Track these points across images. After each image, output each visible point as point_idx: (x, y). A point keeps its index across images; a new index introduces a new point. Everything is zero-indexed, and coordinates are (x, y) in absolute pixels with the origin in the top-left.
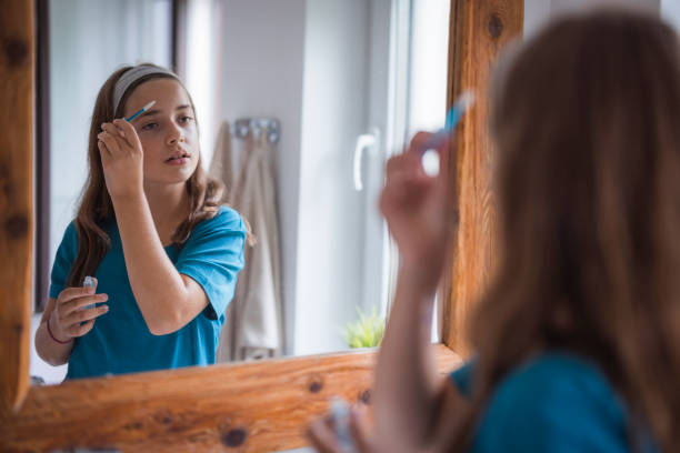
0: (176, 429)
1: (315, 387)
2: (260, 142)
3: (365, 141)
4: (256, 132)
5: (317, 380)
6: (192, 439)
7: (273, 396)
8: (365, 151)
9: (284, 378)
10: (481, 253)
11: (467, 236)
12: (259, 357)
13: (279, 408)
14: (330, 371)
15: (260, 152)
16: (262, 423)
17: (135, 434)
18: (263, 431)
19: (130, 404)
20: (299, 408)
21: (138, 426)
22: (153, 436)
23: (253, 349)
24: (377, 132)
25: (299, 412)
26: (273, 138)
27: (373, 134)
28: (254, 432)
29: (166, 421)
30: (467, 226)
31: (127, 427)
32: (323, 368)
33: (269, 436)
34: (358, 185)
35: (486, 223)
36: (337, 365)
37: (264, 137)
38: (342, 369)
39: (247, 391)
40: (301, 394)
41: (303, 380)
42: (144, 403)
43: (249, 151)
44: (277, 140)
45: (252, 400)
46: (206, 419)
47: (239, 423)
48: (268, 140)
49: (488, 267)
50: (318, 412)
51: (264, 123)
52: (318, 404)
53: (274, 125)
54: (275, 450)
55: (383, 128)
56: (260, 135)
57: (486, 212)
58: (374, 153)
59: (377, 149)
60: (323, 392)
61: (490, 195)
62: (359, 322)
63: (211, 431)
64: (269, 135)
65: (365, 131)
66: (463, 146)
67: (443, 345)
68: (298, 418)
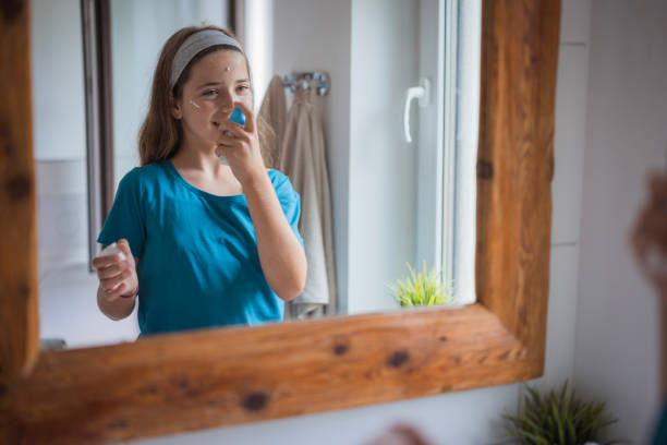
0: (194, 394)
1: (340, 349)
2: (309, 94)
3: (414, 92)
4: (305, 85)
5: (342, 342)
6: (211, 403)
7: (298, 359)
8: (415, 101)
9: (306, 341)
10: (519, 207)
11: (502, 190)
12: (310, 313)
13: (301, 371)
14: (359, 332)
15: (311, 105)
16: (284, 387)
17: (150, 398)
18: (285, 395)
19: (143, 369)
20: (324, 370)
21: (153, 390)
22: (169, 400)
23: (306, 305)
24: (427, 83)
25: (325, 376)
26: (323, 91)
27: (423, 87)
28: (276, 395)
29: (183, 384)
31: (142, 392)
32: (349, 330)
33: (291, 400)
34: (409, 139)
35: (523, 173)
36: (364, 326)
37: (313, 92)
38: (369, 331)
40: (325, 357)
41: (328, 342)
42: (159, 367)
43: (299, 104)
44: (327, 93)
45: (273, 364)
46: (223, 382)
47: (259, 388)
48: (318, 93)
49: (526, 221)
50: (345, 376)
51: (316, 75)
52: (345, 367)
53: (323, 78)
54: (298, 413)
55: (433, 80)
56: (309, 88)
57: (523, 164)
58: (424, 104)
59: (427, 100)
60: (350, 355)
61: (527, 146)
62: (408, 279)
63: (230, 396)
64: (318, 89)
65: (416, 82)
66: (497, 95)
67: (478, 305)
68: (323, 382)
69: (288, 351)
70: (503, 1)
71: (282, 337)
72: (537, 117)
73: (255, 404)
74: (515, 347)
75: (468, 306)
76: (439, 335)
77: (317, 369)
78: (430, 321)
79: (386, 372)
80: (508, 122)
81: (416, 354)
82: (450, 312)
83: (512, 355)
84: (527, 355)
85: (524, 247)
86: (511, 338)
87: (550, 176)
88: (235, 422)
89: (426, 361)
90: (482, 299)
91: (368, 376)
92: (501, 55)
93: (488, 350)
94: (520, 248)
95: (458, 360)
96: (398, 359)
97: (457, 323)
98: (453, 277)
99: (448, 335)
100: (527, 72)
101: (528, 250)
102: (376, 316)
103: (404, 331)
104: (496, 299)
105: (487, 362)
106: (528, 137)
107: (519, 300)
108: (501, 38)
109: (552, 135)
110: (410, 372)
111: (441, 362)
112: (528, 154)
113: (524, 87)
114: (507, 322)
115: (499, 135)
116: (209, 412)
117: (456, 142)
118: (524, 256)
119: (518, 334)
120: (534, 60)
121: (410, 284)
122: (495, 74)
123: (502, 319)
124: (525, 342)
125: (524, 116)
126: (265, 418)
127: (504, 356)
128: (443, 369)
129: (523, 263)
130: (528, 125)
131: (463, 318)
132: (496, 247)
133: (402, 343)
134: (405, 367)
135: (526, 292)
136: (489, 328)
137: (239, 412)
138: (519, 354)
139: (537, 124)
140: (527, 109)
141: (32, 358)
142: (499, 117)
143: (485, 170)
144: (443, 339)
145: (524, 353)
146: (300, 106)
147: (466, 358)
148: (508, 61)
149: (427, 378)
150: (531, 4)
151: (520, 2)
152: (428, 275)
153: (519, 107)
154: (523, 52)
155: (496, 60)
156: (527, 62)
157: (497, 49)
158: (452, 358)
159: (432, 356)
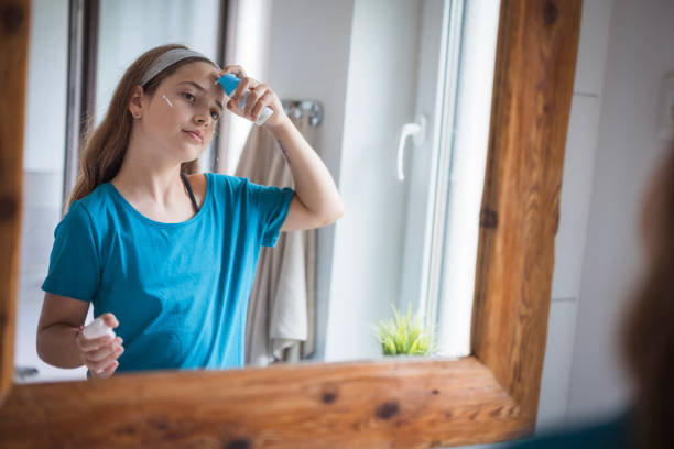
0: (173, 436)
1: (328, 398)
2: (301, 125)
3: (410, 129)
4: (297, 114)
5: (331, 390)
7: (282, 405)
8: (410, 139)
9: (295, 387)
10: (521, 260)
11: (506, 241)
12: (286, 350)
13: (287, 419)
14: (349, 381)
16: (268, 434)
17: (127, 439)
18: (269, 443)
19: (123, 408)
20: (311, 419)
21: (130, 430)
22: (146, 442)
24: (423, 120)
25: (310, 424)
26: (315, 121)
27: (420, 124)
28: (259, 442)
29: (162, 426)
30: (506, 230)
31: (119, 432)
32: (337, 377)
34: (401, 177)
35: (527, 228)
36: (355, 375)
37: (305, 120)
38: (360, 380)
40: (312, 405)
41: (316, 390)
42: (139, 406)
44: (319, 124)
45: (260, 409)
46: (204, 426)
47: (241, 433)
48: (310, 122)
49: (528, 276)
50: (331, 425)
51: (307, 106)
52: (332, 416)
53: (317, 108)
55: (430, 118)
56: (301, 117)
57: (529, 216)
58: (418, 142)
59: (422, 137)
60: (339, 404)
61: (534, 197)
62: (392, 320)
63: (210, 440)
64: (310, 119)
65: (411, 119)
66: (507, 142)
67: (473, 359)
68: (309, 431)
69: (273, 397)
70: (519, 47)
71: (270, 382)
72: (546, 167)
74: (508, 404)
75: (462, 358)
76: (431, 388)
77: (305, 416)
78: (425, 372)
79: (374, 424)
80: (516, 171)
81: (406, 406)
82: (444, 364)
83: (504, 412)
84: (519, 414)
85: (524, 301)
86: (505, 394)
87: (554, 230)
89: (416, 414)
90: (476, 352)
91: (355, 426)
92: (514, 102)
93: (479, 406)
94: (519, 303)
95: (448, 415)
96: (388, 411)
97: (451, 376)
99: (440, 389)
100: (539, 121)
101: (528, 304)
102: (366, 366)
103: (396, 381)
104: (492, 353)
105: (479, 418)
106: (536, 188)
107: (515, 357)
108: (515, 84)
109: (559, 188)
110: (399, 424)
111: (432, 416)
112: (534, 205)
113: (535, 136)
114: (501, 378)
115: (506, 184)
117: (450, 184)
118: (524, 310)
119: (511, 391)
120: (546, 109)
121: (394, 328)
122: (507, 121)
123: (496, 375)
124: (518, 401)
125: (532, 166)
127: (496, 413)
128: (433, 423)
129: (522, 318)
130: (536, 175)
131: (457, 371)
132: (495, 300)
133: (393, 394)
134: (394, 419)
135: (523, 347)
136: (481, 384)
138: (511, 411)
139: (545, 176)
140: (536, 158)
142: (507, 164)
143: (489, 219)
144: (436, 392)
145: (516, 410)
147: (457, 413)
148: (520, 108)
149: (415, 432)
150: (547, 51)
151: (537, 48)
152: (411, 319)
153: (528, 157)
154: (536, 99)
155: (509, 107)
156: (540, 111)
157: (509, 96)
158: (442, 412)
159: (423, 409)
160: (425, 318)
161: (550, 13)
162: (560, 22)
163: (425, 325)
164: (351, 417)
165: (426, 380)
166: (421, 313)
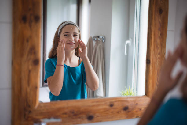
0: (75, 115)
1: (111, 105)
2: (100, 42)
3: (127, 42)
4: (99, 39)
5: (112, 103)
6: (80, 118)
7: (101, 107)
8: (128, 44)
9: (103, 103)
10: (156, 71)
11: (152, 67)
13: (102, 111)
14: (115, 102)
15: (100, 45)
16: (97, 114)
17: (65, 116)
18: (98, 116)
19: (64, 108)
20: (107, 111)
21: (66, 114)
22: (70, 116)
23: (98, 97)
24: (131, 39)
25: (107, 112)
26: (103, 41)
27: (130, 40)
28: (95, 116)
29: (73, 113)
30: (152, 64)
31: (63, 114)
32: (113, 101)
33: (99, 118)
34: (126, 54)
35: (158, 63)
36: (118, 100)
37: (101, 41)
38: (119, 101)
39: (94, 106)
40: (108, 107)
41: (108, 104)
42: (68, 108)
43: (97, 44)
45: (95, 108)
46: (82, 113)
47: (91, 114)
48: (102, 41)
49: (158, 75)
50: (112, 112)
51: (101, 37)
52: (112, 110)
53: (104, 38)
54: (101, 121)
55: (133, 39)
56: (100, 40)
57: (158, 60)
58: (130, 45)
59: (131, 44)
60: (114, 107)
61: (159, 56)
62: (125, 90)
63: (84, 116)
64: (102, 40)
65: (128, 39)
66: (152, 43)
67: (146, 96)
68: (107, 113)
69: (99, 105)
70: (153, 20)
71: (97, 102)
72: (161, 49)
73: (90, 118)
75: (143, 96)
76: (136, 103)
77: (106, 110)
78: (134, 99)
79: (122, 112)
80: (154, 50)
81: (130, 107)
82: (139, 97)
88: (85, 123)
89: (133, 109)
90: (146, 94)
91: (118, 112)
92: (153, 33)
94: (156, 82)
95: (140, 109)
96: (126, 109)
97: (141, 100)
98: (137, 90)
100: (159, 37)
102: (120, 98)
103: (127, 101)
104: (150, 94)
106: (159, 54)
108: (153, 29)
109: (165, 53)
110: (129, 112)
111: (136, 110)
112: (159, 58)
113: (158, 41)
115: (152, 53)
116: (79, 120)
117: (138, 55)
120: (161, 34)
121: (126, 92)
122: (151, 38)
125: (158, 48)
126: (93, 122)
128: (137, 111)
129: (157, 85)
130: (159, 51)
132: (151, 81)
133: (127, 104)
134: (127, 111)
137: (86, 120)
139: (161, 51)
140: (159, 46)
141: (37, 104)
142: (152, 48)
143: (148, 62)
144: (137, 104)
146: (97, 45)
147: (142, 109)
148: (154, 34)
149: (133, 114)
150: (160, 21)
151: (158, 20)
152: (130, 89)
153: (157, 46)
154: (158, 32)
155: (152, 34)
156: (159, 35)
157: (152, 32)
158: (139, 109)
159: (134, 108)
160: (134, 89)
161: (161, 11)
162: (163, 14)
163: (134, 91)
164: (117, 110)
165: (135, 101)
166: (132, 88)
